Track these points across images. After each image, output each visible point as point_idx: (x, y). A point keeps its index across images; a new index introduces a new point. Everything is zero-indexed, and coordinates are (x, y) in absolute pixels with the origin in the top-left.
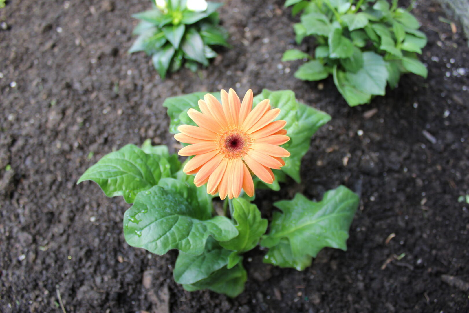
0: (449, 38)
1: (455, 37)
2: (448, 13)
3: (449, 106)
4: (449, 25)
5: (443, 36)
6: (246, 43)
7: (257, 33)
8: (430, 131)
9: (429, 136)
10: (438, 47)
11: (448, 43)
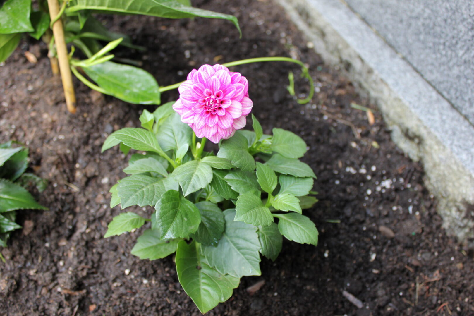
0: (366, 134)
1: (375, 130)
2: (363, 94)
3: (376, 243)
4: (364, 113)
5: (358, 132)
6: (75, 188)
7: (91, 170)
8: (350, 292)
9: (351, 298)
10: (352, 150)
11: (364, 142)
